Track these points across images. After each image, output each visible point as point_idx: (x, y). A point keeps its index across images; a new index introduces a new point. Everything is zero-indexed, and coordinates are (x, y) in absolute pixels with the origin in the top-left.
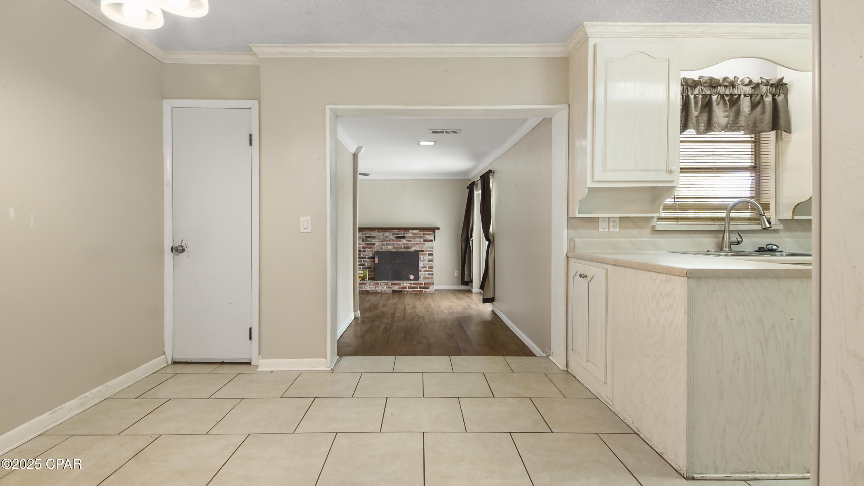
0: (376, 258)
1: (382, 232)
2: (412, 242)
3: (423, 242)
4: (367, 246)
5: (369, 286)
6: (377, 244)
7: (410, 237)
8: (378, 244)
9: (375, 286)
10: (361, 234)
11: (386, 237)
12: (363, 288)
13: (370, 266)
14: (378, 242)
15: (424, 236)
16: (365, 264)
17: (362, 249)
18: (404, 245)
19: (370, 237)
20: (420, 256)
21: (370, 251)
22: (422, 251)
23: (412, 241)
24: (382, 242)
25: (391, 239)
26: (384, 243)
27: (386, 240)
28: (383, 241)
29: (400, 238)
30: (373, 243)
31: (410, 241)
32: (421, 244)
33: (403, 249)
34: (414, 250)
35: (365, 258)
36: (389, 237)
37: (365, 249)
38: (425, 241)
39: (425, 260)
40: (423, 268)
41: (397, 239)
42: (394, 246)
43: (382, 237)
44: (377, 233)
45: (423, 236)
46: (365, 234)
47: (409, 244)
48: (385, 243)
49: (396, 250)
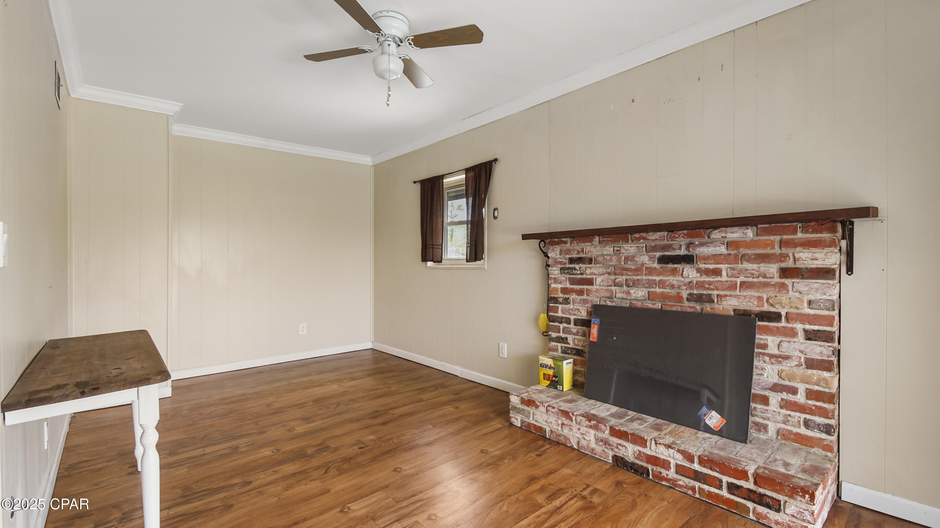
0: (592, 326)
1: (613, 242)
2: (724, 278)
3: (777, 280)
4: (572, 286)
5: (545, 417)
6: (599, 280)
7: (717, 258)
8: (603, 280)
9: (560, 422)
10: (558, 253)
11: (627, 259)
12: (531, 419)
13: (579, 348)
14: (603, 274)
15: (784, 250)
16: (567, 339)
17: (561, 295)
18: (691, 288)
19: (580, 260)
20: (760, 338)
21: (580, 303)
22: (776, 317)
23: (724, 273)
24: (615, 274)
25: (643, 264)
26: (621, 279)
27: (627, 269)
28: (618, 271)
29: (674, 263)
30: (588, 277)
31: (718, 272)
32: (766, 285)
33: (686, 304)
34: (735, 310)
35: (568, 321)
36: (636, 259)
37: (567, 294)
38: (785, 273)
39: (787, 358)
40: (776, 388)
41: (664, 265)
42: (653, 290)
43: (614, 258)
44: (598, 248)
45: (777, 250)
46: (568, 252)
47: (710, 283)
48: (624, 278)
49: (658, 306)
